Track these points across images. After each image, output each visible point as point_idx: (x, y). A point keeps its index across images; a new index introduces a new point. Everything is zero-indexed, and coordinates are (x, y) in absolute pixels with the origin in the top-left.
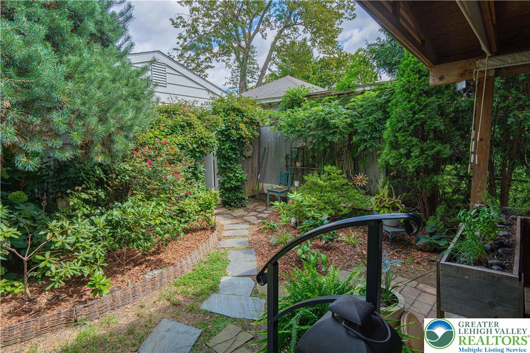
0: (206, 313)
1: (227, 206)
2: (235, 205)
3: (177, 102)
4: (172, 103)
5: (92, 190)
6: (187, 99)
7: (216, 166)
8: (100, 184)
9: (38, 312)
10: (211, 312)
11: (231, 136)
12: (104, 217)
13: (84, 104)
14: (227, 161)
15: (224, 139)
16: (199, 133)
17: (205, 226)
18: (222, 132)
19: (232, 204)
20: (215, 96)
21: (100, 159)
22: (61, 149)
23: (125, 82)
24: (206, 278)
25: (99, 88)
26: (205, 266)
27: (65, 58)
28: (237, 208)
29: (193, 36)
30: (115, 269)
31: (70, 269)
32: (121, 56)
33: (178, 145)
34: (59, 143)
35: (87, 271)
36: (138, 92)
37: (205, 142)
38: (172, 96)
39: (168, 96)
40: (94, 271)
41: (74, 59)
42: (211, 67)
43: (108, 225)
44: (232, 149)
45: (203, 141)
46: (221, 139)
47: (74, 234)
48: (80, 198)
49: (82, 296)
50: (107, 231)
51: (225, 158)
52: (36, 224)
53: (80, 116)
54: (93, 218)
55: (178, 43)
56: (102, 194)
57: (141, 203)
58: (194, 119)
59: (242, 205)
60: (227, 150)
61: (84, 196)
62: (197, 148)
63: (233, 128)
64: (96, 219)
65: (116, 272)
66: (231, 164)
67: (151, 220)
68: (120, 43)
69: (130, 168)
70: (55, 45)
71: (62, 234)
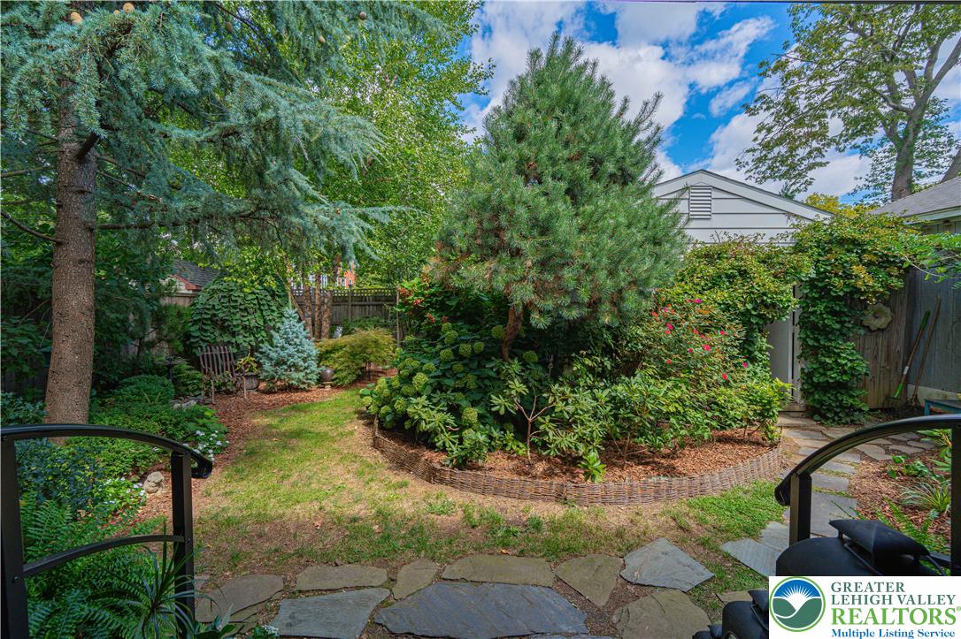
0: (727, 557)
1: (817, 417)
2: (836, 418)
3: (726, 239)
4: (718, 241)
5: (598, 356)
6: (745, 233)
7: (798, 343)
8: (607, 351)
9: (535, 477)
10: (736, 560)
11: (831, 290)
12: (606, 392)
13: (594, 257)
14: (821, 336)
15: (817, 296)
16: (759, 286)
17: (761, 440)
18: (812, 283)
19: (829, 415)
20: (803, 222)
21: (606, 320)
22: (569, 307)
23: (643, 224)
24: (741, 513)
25: (611, 237)
26: (744, 496)
27: (581, 209)
28: (839, 424)
29: (786, 119)
30: (615, 460)
31: (565, 440)
32: (644, 191)
33: (720, 304)
34: (568, 300)
35: (582, 449)
36: (660, 234)
37: (769, 300)
38: (718, 231)
39: (713, 232)
40: (590, 450)
41: (589, 208)
42: (821, 165)
43: (610, 402)
44: (833, 313)
45: (765, 298)
46: (810, 295)
47: (574, 404)
48: (583, 364)
49: (574, 477)
50: (609, 408)
51: (816, 330)
52: (543, 386)
53: (589, 271)
54: (595, 391)
55: (756, 139)
56: (608, 364)
57: (652, 381)
58: (752, 264)
59: (852, 421)
60: (821, 314)
61: (588, 362)
62: (754, 309)
63: (836, 275)
64: (598, 393)
65: (614, 464)
66: (830, 340)
67: (663, 405)
68: (644, 176)
69: (644, 334)
70: (574, 197)
71: (563, 400)
